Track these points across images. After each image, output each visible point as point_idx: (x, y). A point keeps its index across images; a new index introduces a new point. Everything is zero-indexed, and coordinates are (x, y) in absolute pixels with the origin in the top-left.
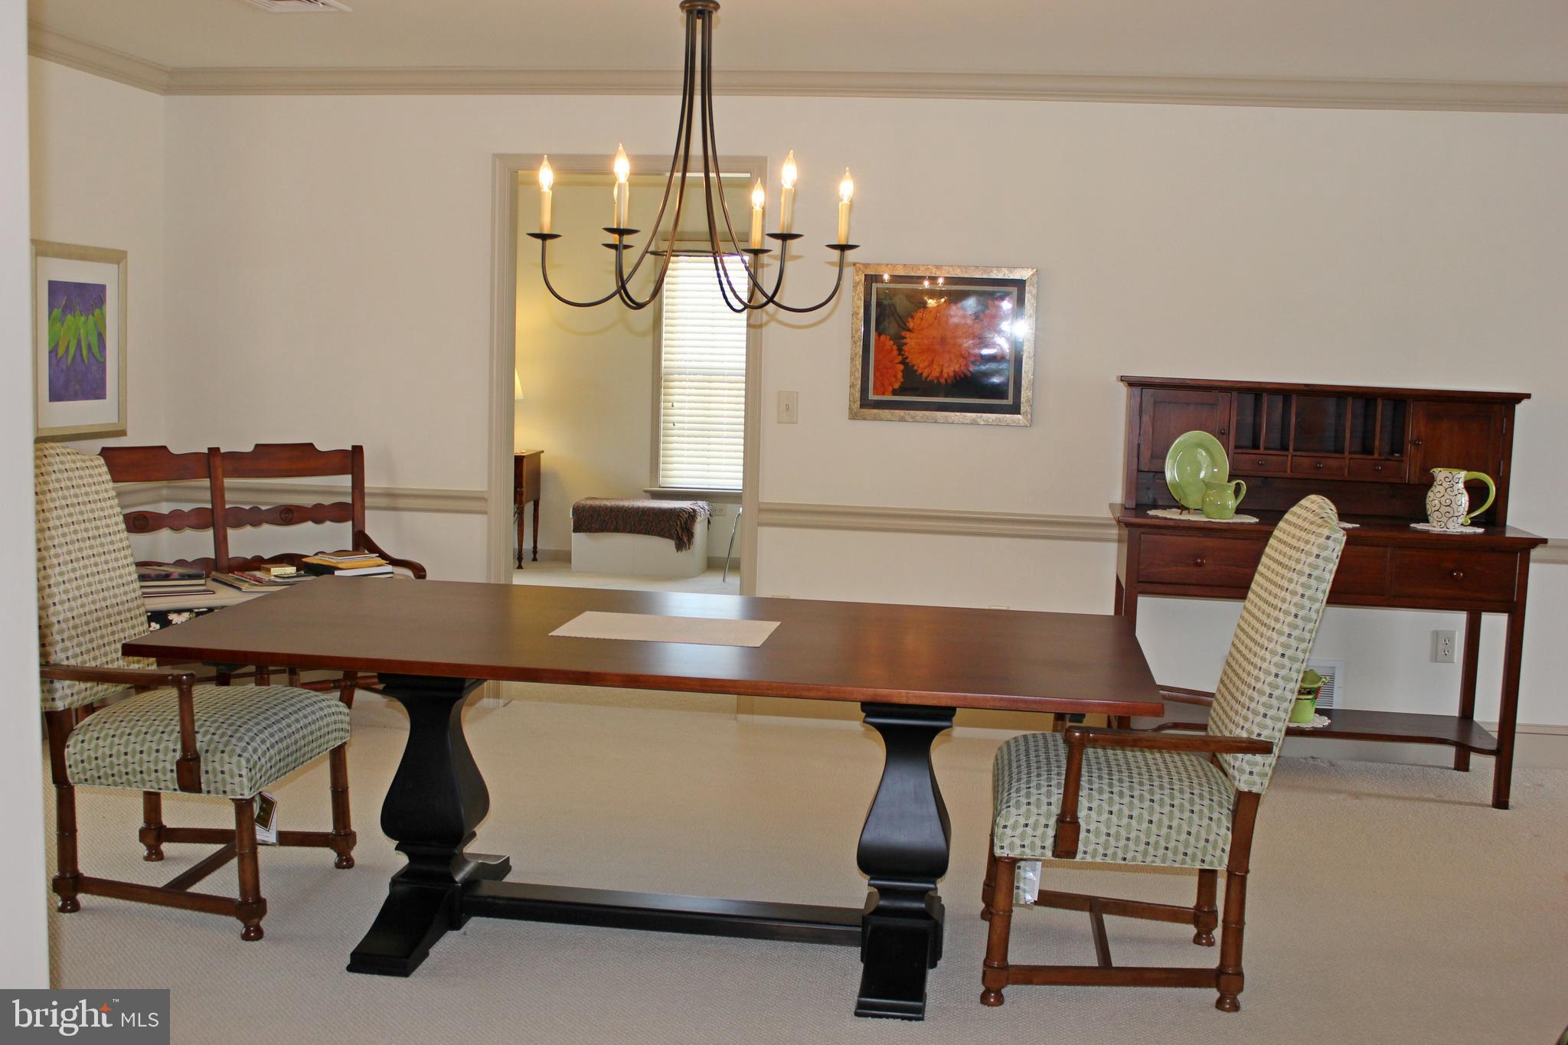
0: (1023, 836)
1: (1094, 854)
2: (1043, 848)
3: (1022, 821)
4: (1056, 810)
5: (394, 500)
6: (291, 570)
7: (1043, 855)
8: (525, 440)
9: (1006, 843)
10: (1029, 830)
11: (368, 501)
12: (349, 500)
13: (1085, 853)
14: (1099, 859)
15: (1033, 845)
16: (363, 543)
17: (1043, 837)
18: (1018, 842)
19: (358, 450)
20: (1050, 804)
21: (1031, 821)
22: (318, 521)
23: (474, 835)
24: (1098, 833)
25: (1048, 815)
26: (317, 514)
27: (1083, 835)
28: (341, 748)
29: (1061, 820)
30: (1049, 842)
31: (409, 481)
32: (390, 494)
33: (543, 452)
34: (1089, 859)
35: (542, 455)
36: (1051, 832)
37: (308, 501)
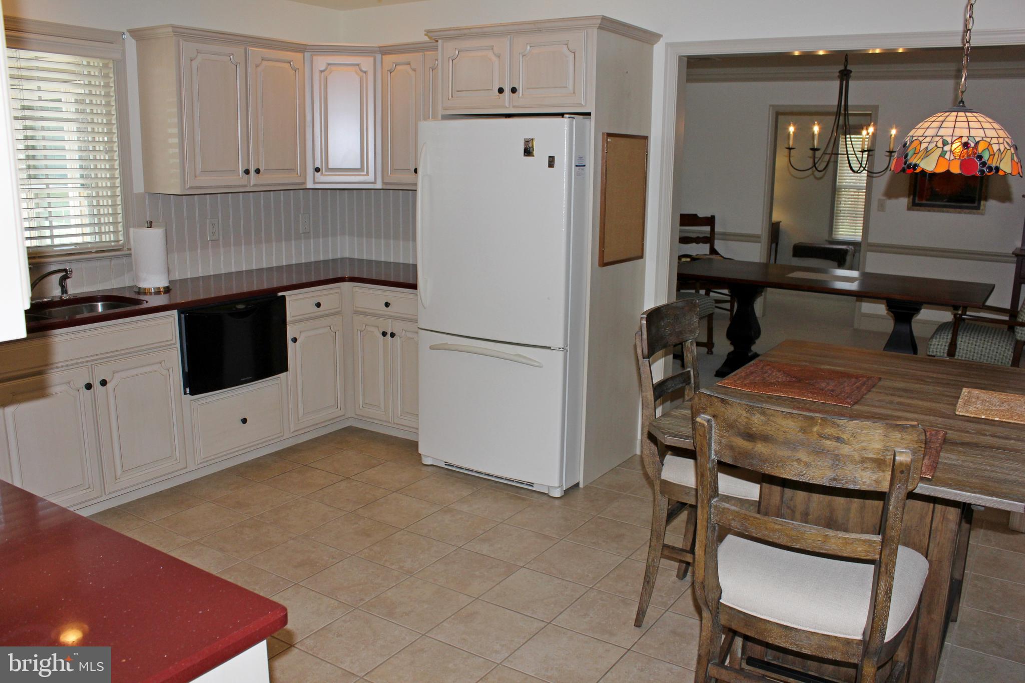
0: (937, 348)
1: (962, 356)
2: (944, 353)
3: (937, 343)
4: (949, 341)
5: (726, 236)
6: (688, 260)
7: (944, 355)
8: (776, 217)
9: (931, 350)
10: (939, 346)
11: (716, 236)
12: (709, 236)
13: (959, 356)
14: (963, 359)
15: (940, 352)
16: (713, 251)
17: (944, 349)
18: (935, 350)
19: (713, 217)
20: (947, 339)
21: (940, 344)
22: (698, 243)
23: (755, 343)
24: (963, 349)
25: (946, 342)
26: (697, 240)
27: (958, 350)
28: (712, 314)
29: (951, 344)
30: (946, 351)
31: (731, 230)
32: (724, 234)
33: (781, 222)
34: (960, 358)
35: (781, 223)
36: (947, 348)
37: (694, 235)
